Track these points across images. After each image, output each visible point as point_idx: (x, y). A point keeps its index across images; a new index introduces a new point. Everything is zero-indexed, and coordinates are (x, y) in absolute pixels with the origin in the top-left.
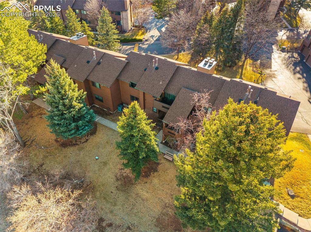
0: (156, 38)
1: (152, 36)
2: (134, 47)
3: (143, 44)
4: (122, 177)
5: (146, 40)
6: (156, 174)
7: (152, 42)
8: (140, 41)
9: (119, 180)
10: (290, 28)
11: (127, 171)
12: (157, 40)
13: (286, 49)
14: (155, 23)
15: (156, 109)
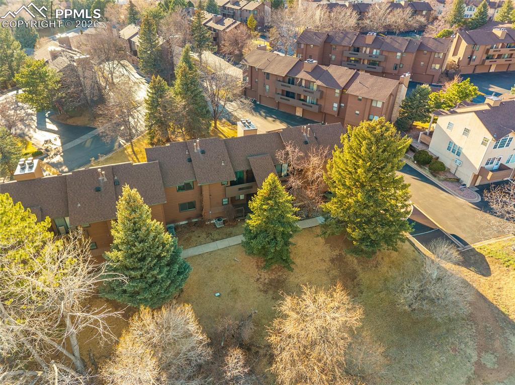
4: (266, 286)
9: (267, 291)
15: (227, 200)
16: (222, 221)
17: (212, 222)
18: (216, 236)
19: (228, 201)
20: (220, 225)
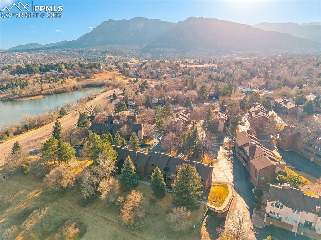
0: (157, 144)
1: (155, 143)
2: (146, 149)
3: (150, 147)
5: (152, 145)
6: (164, 197)
7: (155, 146)
8: (149, 145)
10: (232, 136)
11: (153, 197)
12: (158, 144)
13: (227, 148)
14: (155, 134)
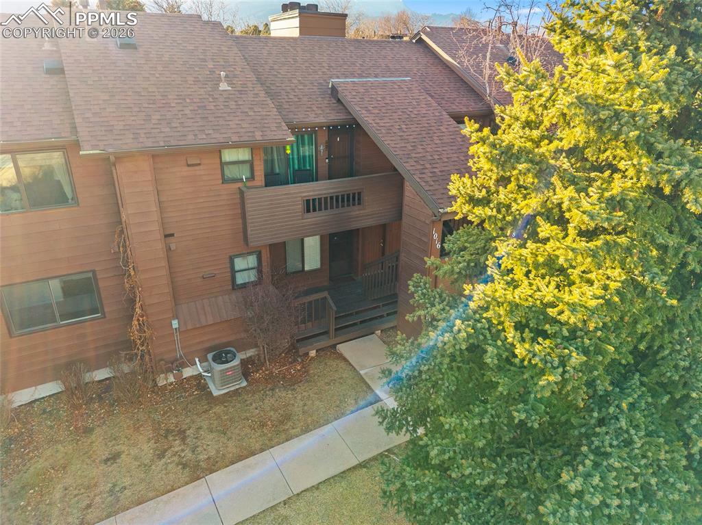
15: (252, 261)
16: (236, 362)
17: (188, 372)
18: (210, 445)
19: (259, 269)
20: (224, 382)
